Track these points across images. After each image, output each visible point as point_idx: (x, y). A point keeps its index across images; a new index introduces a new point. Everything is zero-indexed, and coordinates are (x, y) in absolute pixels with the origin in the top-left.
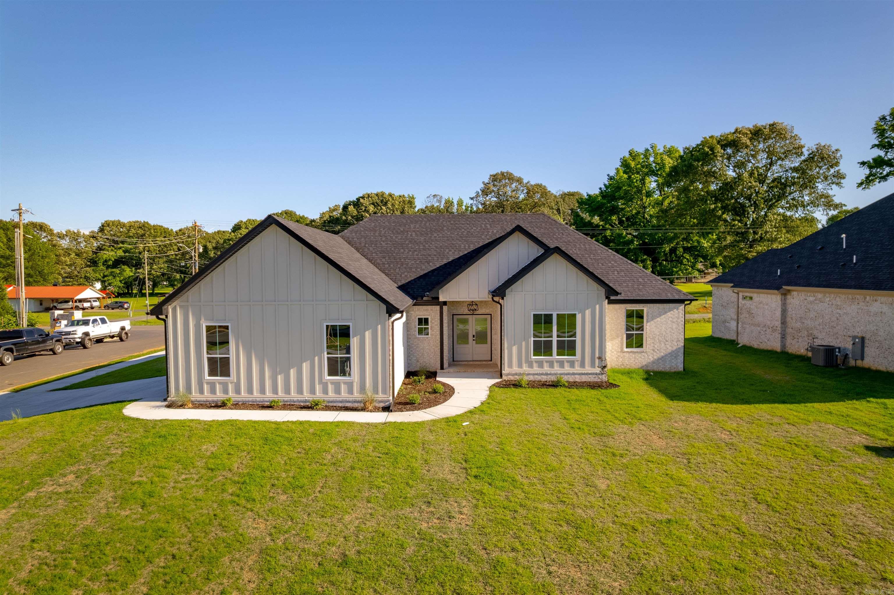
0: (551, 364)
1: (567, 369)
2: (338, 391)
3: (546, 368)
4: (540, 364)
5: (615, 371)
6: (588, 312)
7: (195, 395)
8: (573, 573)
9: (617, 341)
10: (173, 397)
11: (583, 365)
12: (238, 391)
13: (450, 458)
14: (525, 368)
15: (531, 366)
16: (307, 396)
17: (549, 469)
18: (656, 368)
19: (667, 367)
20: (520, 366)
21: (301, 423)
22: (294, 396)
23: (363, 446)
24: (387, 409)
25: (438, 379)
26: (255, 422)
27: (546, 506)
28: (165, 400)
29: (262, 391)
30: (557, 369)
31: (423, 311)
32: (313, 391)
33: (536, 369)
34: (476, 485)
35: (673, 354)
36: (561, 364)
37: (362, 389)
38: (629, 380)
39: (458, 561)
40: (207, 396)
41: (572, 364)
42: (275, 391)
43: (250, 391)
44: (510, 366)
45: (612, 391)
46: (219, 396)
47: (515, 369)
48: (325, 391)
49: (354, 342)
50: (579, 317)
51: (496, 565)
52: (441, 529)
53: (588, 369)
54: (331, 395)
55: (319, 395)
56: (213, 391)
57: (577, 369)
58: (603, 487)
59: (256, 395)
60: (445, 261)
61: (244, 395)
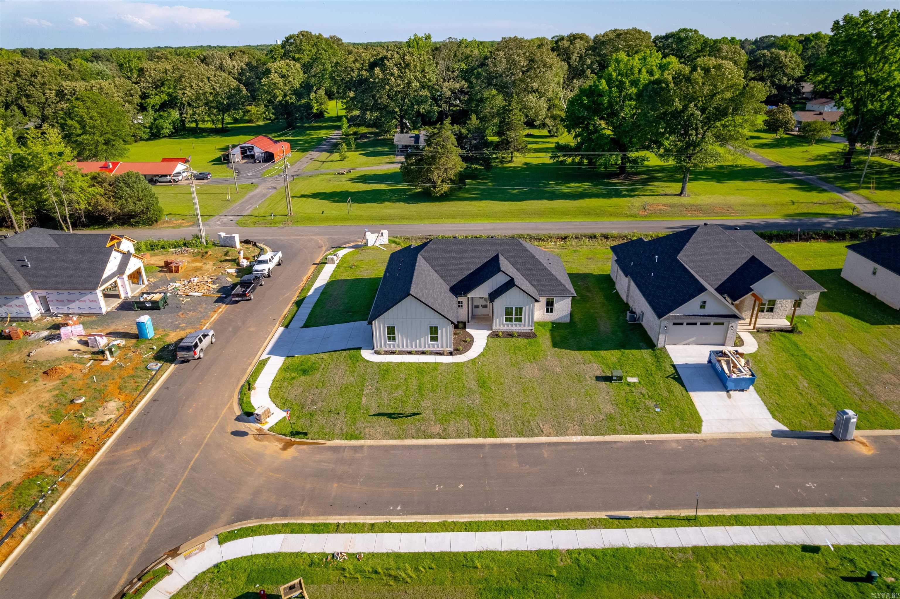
0: (512, 325)
1: (518, 327)
2: (434, 346)
3: (510, 327)
4: (508, 325)
5: (539, 324)
6: (527, 307)
7: (384, 348)
8: (500, 416)
9: (542, 311)
10: (375, 349)
11: (524, 326)
12: (398, 346)
13: (474, 380)
14: (502, 327)
15: (504, 326)
16: (423, 349)
17: (501, 384)
18: (558, 321)
19: (562, 321)
20: (500, 326)
21: (426, 363)
22: (418, 348)
23: (448, 374)
24: (451, 354)
25: (467, 330)
26: (411, 363)
27: (498, 397)
28: (373, 349)
29: (407, 347)
30: (514, 327)
31: (460, 299)
32: (425, 347)
33: (506, 327)
34: (481, 390)
35: (565, 316)
36: (516, 325)
37: (442, 347)
38: (543, 330)
39: (476, 412)
40: (388, 348)
41: (520, 325)
42: (412, 347)
43: (403, 346)
44: (496, 326)
45: (533, 340)
46: (392, 348)
47: (498, 327)
48: (429, 347)
49: (439, 332)
50: (524, 309)
51: (485, 413)
52: (472, 404)
53: (527, 327)
54: (432, 348)
55: (427, 349)
56: (390, 346)
57: (522, 327)
58: (513, 391)
59: (405, 348)
60: (469, 272)
61: (401, 348)
